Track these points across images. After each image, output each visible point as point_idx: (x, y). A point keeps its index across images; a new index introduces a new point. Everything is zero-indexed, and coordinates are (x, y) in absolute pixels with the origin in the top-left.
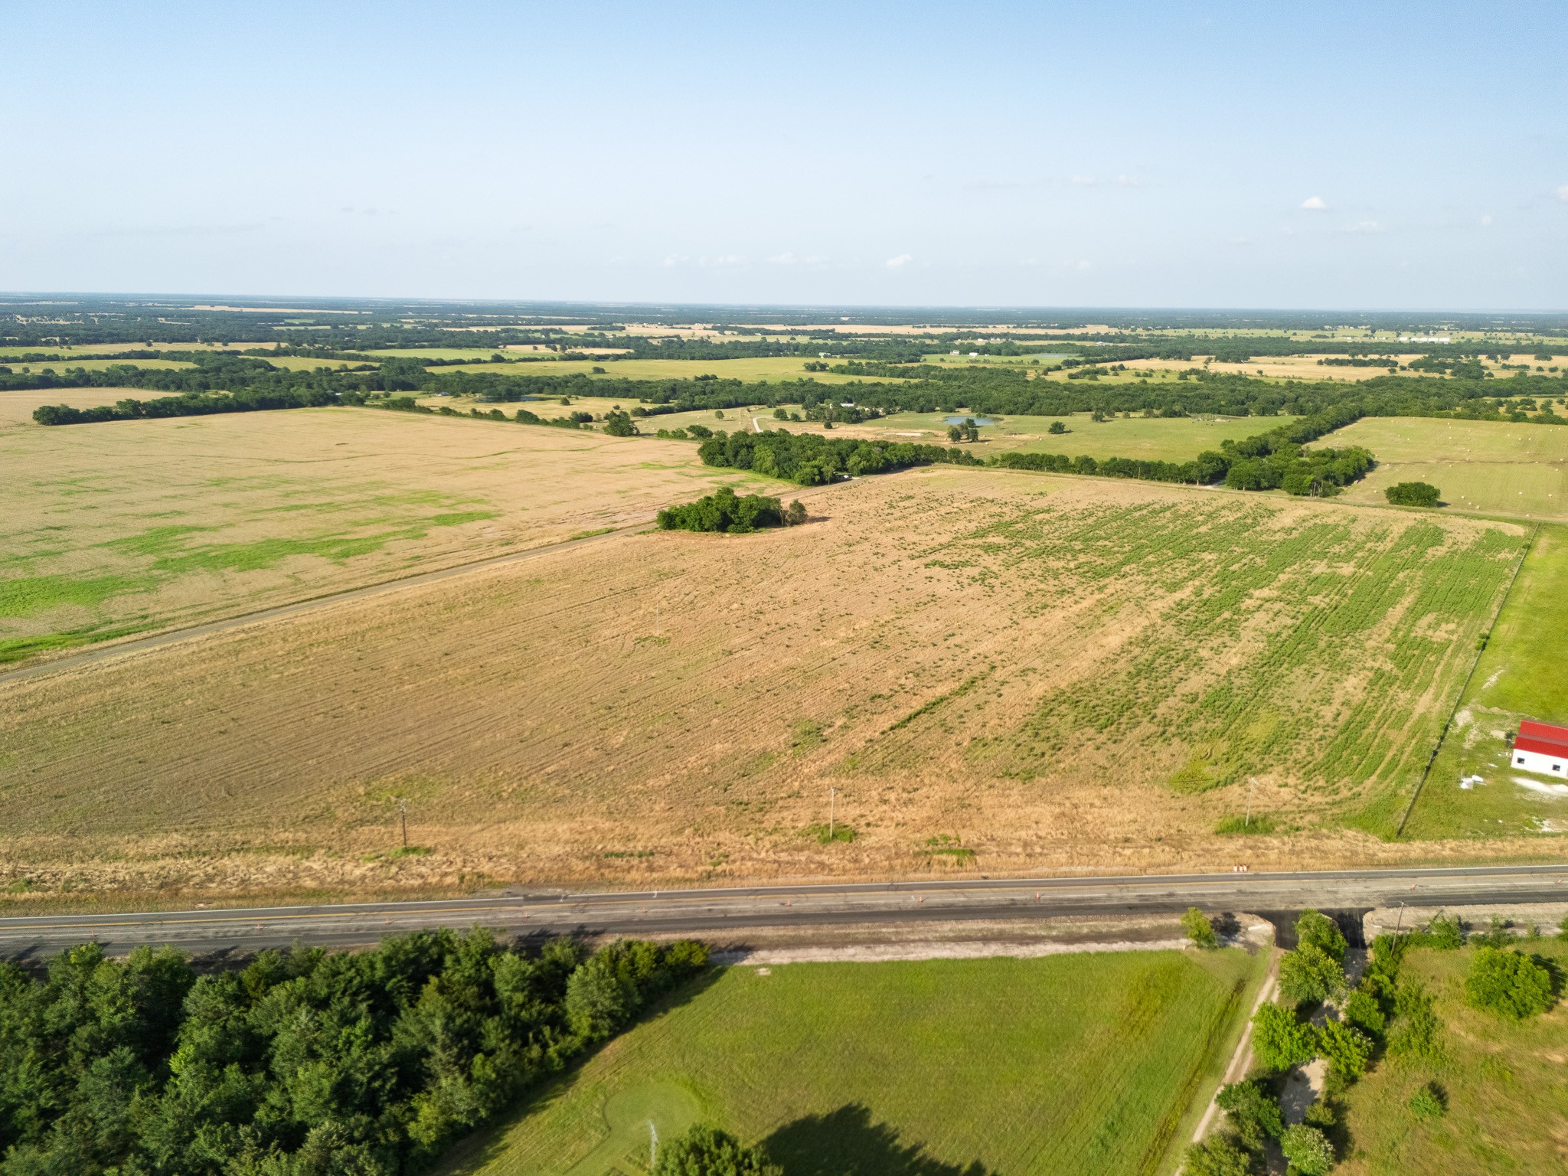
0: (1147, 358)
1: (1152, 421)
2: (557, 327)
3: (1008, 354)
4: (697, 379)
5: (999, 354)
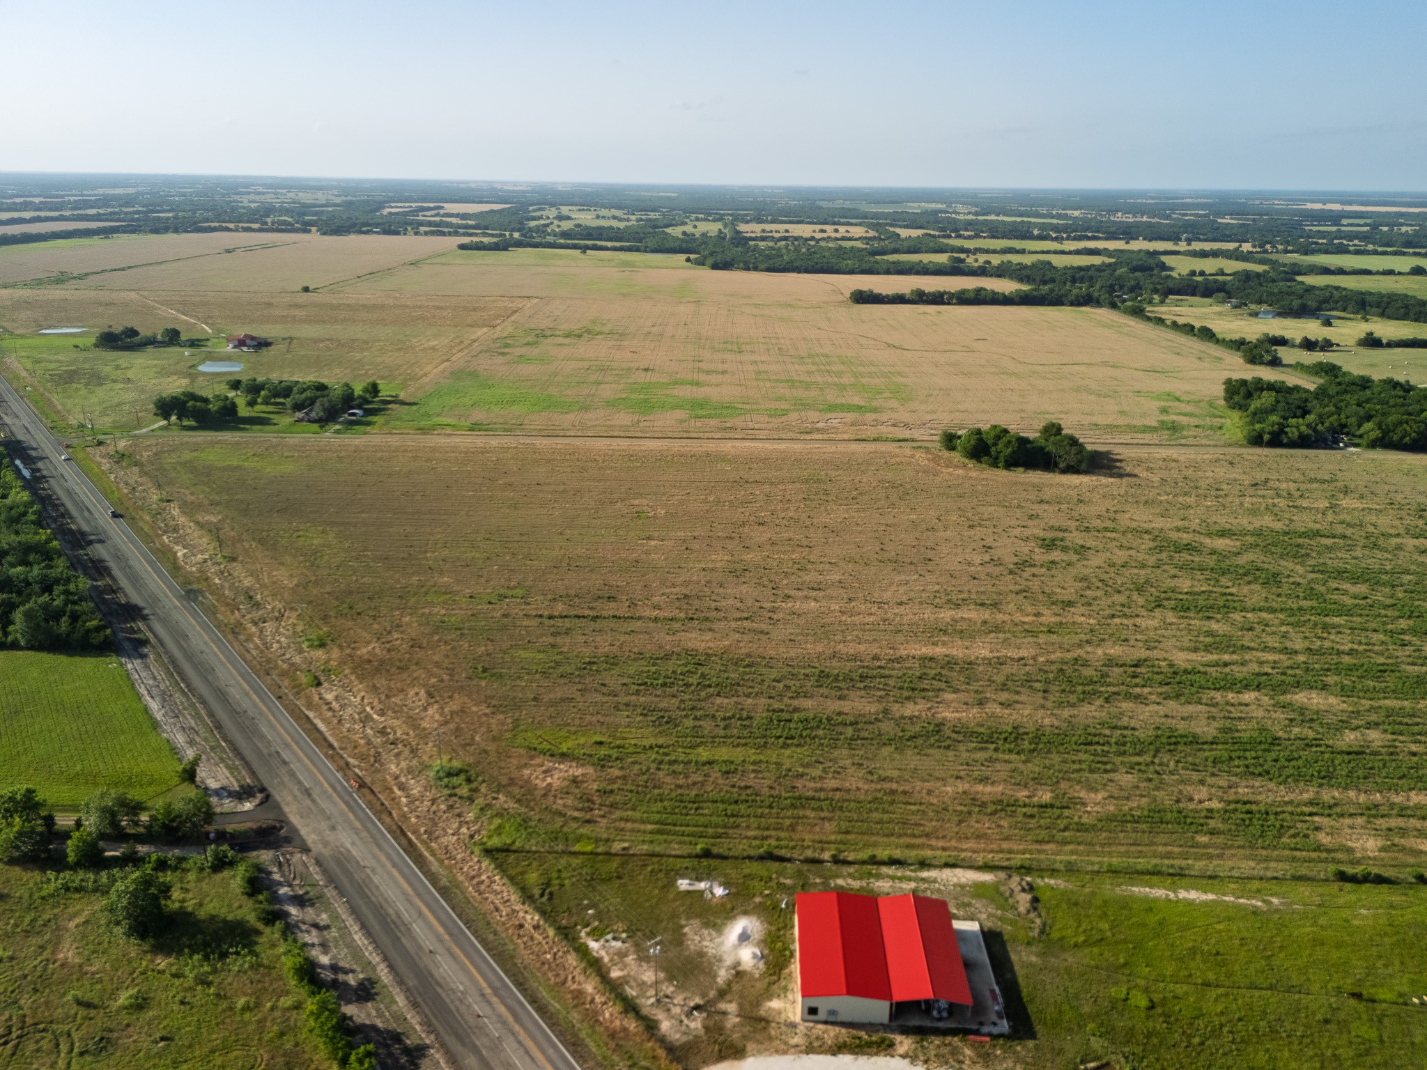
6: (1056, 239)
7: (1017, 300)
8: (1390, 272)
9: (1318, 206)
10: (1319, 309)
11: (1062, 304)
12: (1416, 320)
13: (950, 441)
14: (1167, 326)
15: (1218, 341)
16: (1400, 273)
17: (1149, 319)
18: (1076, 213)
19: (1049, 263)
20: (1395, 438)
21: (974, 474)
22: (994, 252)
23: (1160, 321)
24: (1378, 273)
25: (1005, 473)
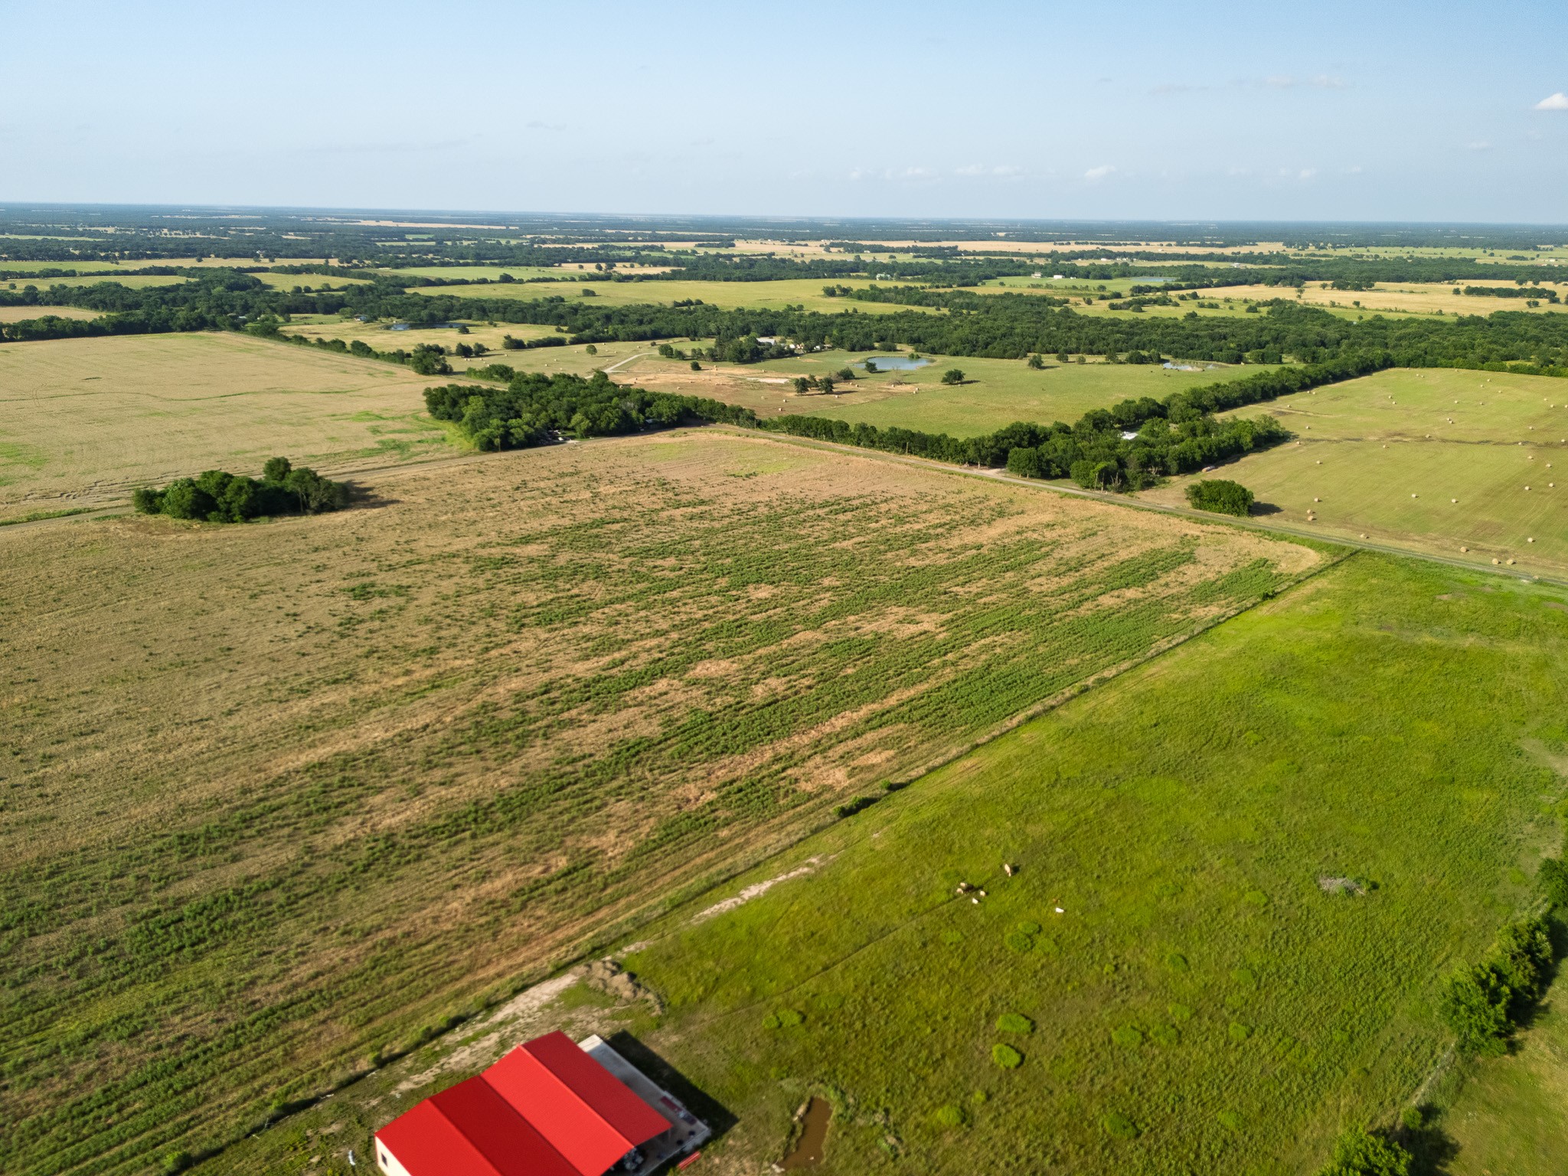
0: (1251, 284)
1: (1114, 368)
2: (659, 244)
3: (1095, 278)
4: (677, 304)
5: (1087, 277)
6: (106, 258)
7: (109, 329)
8: (484, 281)
9: (373, 223)
10: (447, 318)
11: (170, 330)
12: (535, 323)
13: (150, 501)
14: (313, 345)
15: (377, 356)
16: (492, 282)
17: (287, 339)
18: (111, 230)
19: (118, 285)
20: (603, 425)
21: (209, 535)
22: (32, 275)
23: (301, 340)
24: (474, 282)
25: (246, 526)
